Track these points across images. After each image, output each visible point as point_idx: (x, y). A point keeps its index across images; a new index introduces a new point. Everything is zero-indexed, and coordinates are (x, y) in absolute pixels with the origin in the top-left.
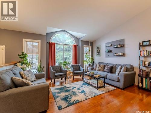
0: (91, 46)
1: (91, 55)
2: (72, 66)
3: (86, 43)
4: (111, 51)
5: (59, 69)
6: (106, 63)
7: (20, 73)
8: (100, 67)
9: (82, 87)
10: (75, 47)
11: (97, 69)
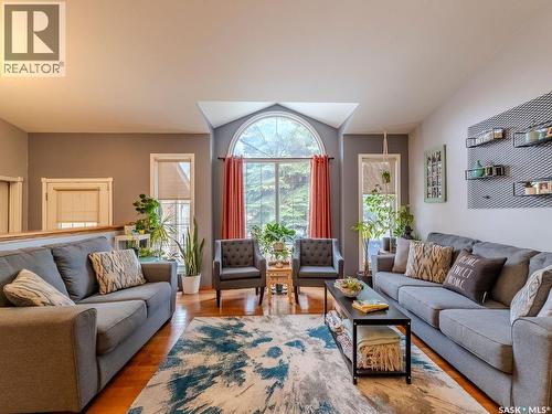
0: (398, 156)
1: (397, 196)
2: (301, 243)
3: (370, 142)
4: (500, 172)
5: (247, 253)
6: (467, 240)
7: (88, 258)
8: (425, 261)
9: (298, 344)
10: (323, 164)
11: (409, 269)
